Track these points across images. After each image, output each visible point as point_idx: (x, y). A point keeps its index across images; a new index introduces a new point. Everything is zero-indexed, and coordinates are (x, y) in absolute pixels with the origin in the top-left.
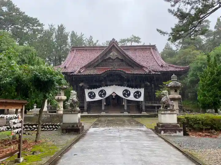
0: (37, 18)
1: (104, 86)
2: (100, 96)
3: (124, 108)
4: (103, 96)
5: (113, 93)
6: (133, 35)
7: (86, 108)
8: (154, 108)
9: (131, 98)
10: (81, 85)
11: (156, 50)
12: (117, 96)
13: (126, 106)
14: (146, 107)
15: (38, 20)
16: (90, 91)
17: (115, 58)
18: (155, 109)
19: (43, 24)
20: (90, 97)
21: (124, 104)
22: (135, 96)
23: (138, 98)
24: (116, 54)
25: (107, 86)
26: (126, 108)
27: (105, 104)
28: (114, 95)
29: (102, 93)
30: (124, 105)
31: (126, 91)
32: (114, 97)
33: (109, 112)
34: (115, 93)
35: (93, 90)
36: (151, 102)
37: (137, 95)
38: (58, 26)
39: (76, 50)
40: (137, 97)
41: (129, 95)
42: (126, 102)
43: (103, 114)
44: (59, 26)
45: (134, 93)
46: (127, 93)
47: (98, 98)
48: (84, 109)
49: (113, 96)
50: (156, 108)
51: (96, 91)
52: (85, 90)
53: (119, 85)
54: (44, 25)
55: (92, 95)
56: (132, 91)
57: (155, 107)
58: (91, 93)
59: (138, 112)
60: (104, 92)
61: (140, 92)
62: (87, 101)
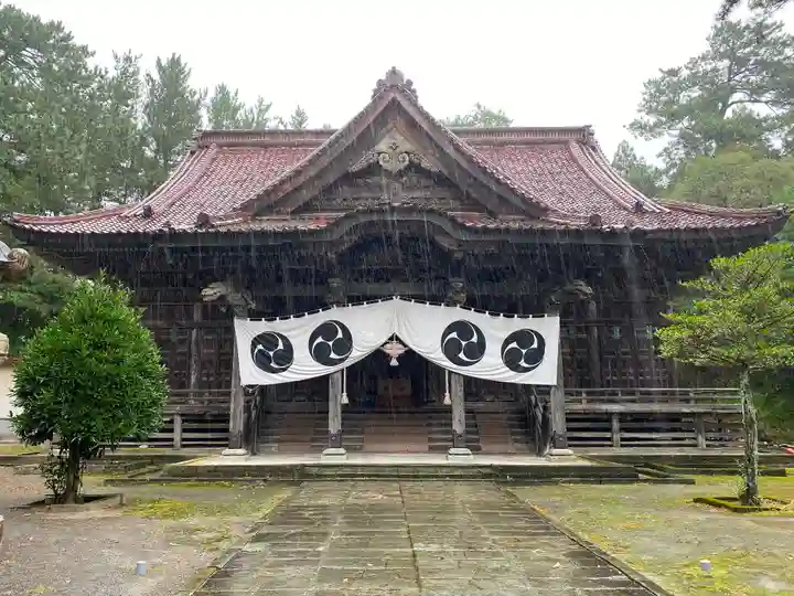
0: (60, 23)
1: (340, 304)
2: (320, 355)
3: (451, 425)
4: (333, 355)
5: (391, 339)
6: (479, 107)
7: (237, 424)
8: (606, 425)
9: (491, 367)
10: (211, 292)
11: (594, 149)
12: (410, 356)
13: (459, 415)
14: (570, 418)
15: (67, 31)
16: (263, 326)
17: (402, 166)
18: (609, 430)
19: (90, 50)
20: (263, 361)
21: (447, 401)
22: (511, 360)
23: (526, 370)
24: (408, 146)
25: (356, 300)
26: (458, 426)
27: (345, 400)
28: (395, 350)
29: (330, 342)
30: (451, 406)
31: (462, 328)
32: (394, 363)
33: (368, 447)
34: (401, 342)
35: (278, 326)
36: (588, 393)
37: (523, 351)
38: (159, 62)
39: (220, 146)
40: (523, 364)
41: (477, 351)
42: (459, 390)
43: (334, 457)
44: (164, 63)
45: (507, 342)
46: (464, 342)
47: (304, 367)
48: (226, 430)
49: (387, 357)
50: (616, 425)
51: (298, 331)
52: (237, 322)
53: (420, 299)
54: (93, 54)
55: (273, 353)
56: (496, 329)
57: (609, 421)
58: (267, 340)
59: (524, 446)
60: (340, 335)
61: (536, 334)
62: (244, 382)
